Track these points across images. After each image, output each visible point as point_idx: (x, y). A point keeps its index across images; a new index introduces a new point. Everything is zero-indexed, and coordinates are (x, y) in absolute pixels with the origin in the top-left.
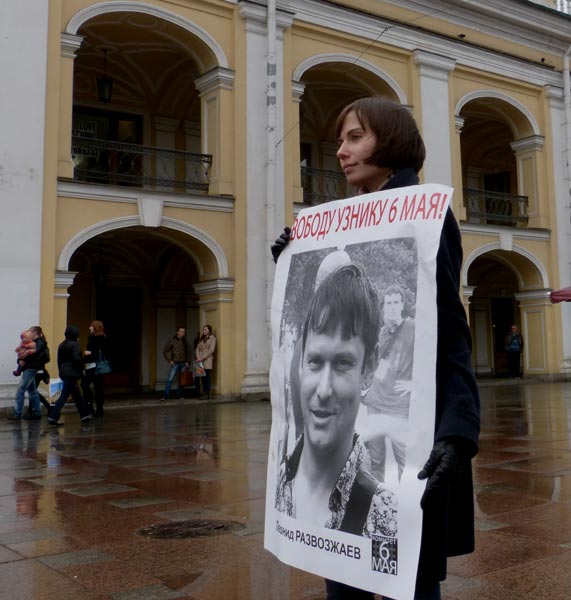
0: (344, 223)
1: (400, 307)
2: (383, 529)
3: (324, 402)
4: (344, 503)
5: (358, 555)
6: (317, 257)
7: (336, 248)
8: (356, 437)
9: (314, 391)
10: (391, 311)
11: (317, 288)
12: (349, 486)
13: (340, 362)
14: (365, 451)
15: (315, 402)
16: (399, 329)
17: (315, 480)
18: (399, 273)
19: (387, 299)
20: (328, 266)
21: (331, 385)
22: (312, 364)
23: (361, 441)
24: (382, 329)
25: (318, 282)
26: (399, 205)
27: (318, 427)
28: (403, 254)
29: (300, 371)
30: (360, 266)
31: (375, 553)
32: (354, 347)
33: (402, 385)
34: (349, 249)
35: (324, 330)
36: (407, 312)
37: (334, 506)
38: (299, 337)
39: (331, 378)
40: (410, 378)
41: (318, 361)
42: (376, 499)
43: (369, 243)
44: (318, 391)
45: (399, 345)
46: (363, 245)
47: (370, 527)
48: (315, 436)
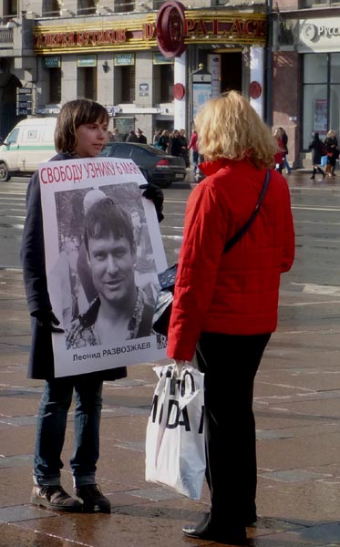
0: (91, 174)
1: (138, 218)
3: (114, 275)
4: (137, 324)
5: (148, 345)
6: (80, 194)
7: (92, 188)
8: (137, 288)
9: (104, 272)
10: (135, 221)
11: (86, 213)
12: (140, 314)
13: (117, 253)
14: (144, 293)
15: (107, 278)
16: (141, 229)
18: (134, 201)
19: (132, 215)
20: (90, 199)
21: (116, 265)
22: (98, 257)
23: (140, 289)
24: (134, 231)
25: (85, 209)
27: (113, 290)
29: (89, 263)
30: (113, 198)
31: (158, 340)
32: (123, 243)
33: (149, 257)
34: (102, 188)
35: (100, 236)
36: (143, 220)
37: (131, 327)
38: (81, 243)
39: (114, 262)
40: (152, 253)
41: (102, 255)
43: (115, 185)
44: (108, 271)
45: (143, 237)
46: (111, 186)
48: (111, 296)
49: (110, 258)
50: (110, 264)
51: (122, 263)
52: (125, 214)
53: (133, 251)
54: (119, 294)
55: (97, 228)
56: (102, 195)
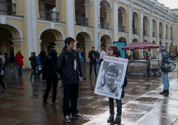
0: (113, 60)
2: (117, 93)
3: (110, 79)
4: (112, 90)
5: (113, 95)
7: (112, 62)
9: (108, 78)
10: (120, 71)
11: (109, 66)
12: (113, 88)
13: (112, 76)
15: (108, 79)
17: (107, 87)
18: (121, 68)
23: (115, 84)
26: (122, 60)
28: (122, 66)
31: (116, 95)
32: (115, 74)
33: (120, 79)
35: (110, 71)
36: (122, 72)
37: (110, 90)
39: (111, 77)
41: (109, 75)
42: (117, 90)
45: (120, 75)
46: (116, 63)
47: (115, 92)
48: (108, 83)
49: (110, 76)
50: (110, 77)
51: (113, 78)
52: (118, 69)
53: (117, 76)
54: (110, 83)
55: (110, 70)
56: (114, 64)
